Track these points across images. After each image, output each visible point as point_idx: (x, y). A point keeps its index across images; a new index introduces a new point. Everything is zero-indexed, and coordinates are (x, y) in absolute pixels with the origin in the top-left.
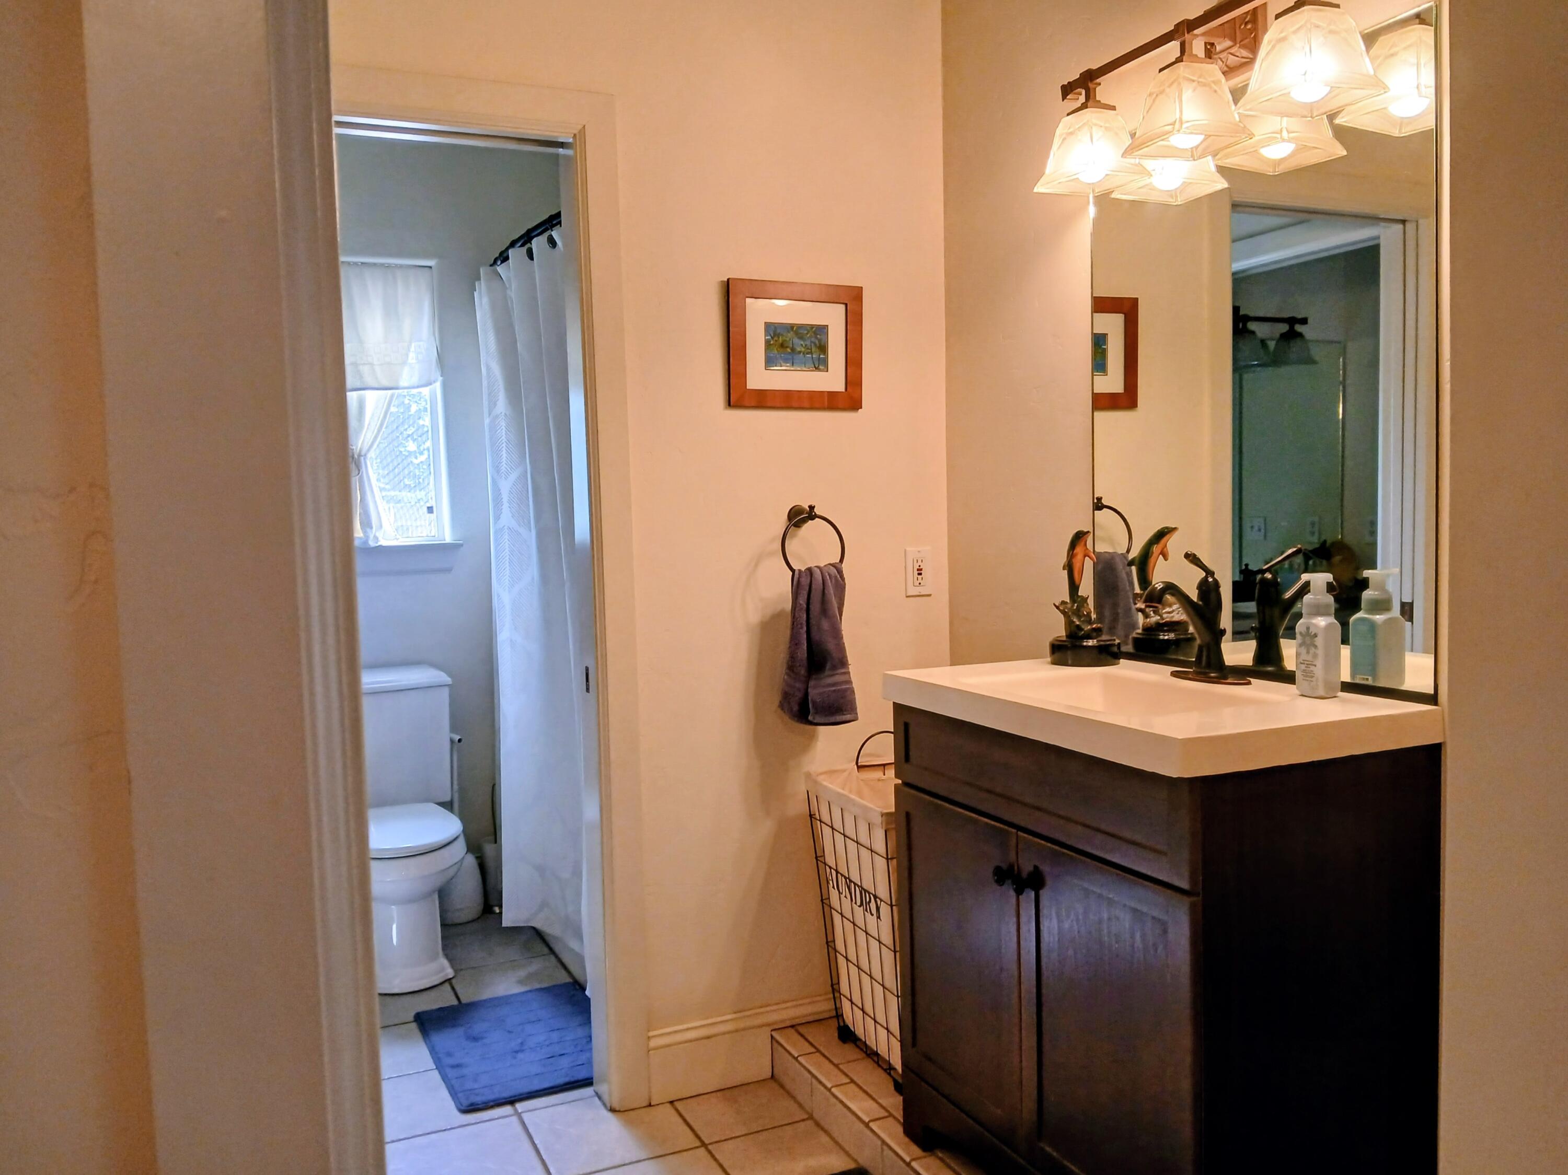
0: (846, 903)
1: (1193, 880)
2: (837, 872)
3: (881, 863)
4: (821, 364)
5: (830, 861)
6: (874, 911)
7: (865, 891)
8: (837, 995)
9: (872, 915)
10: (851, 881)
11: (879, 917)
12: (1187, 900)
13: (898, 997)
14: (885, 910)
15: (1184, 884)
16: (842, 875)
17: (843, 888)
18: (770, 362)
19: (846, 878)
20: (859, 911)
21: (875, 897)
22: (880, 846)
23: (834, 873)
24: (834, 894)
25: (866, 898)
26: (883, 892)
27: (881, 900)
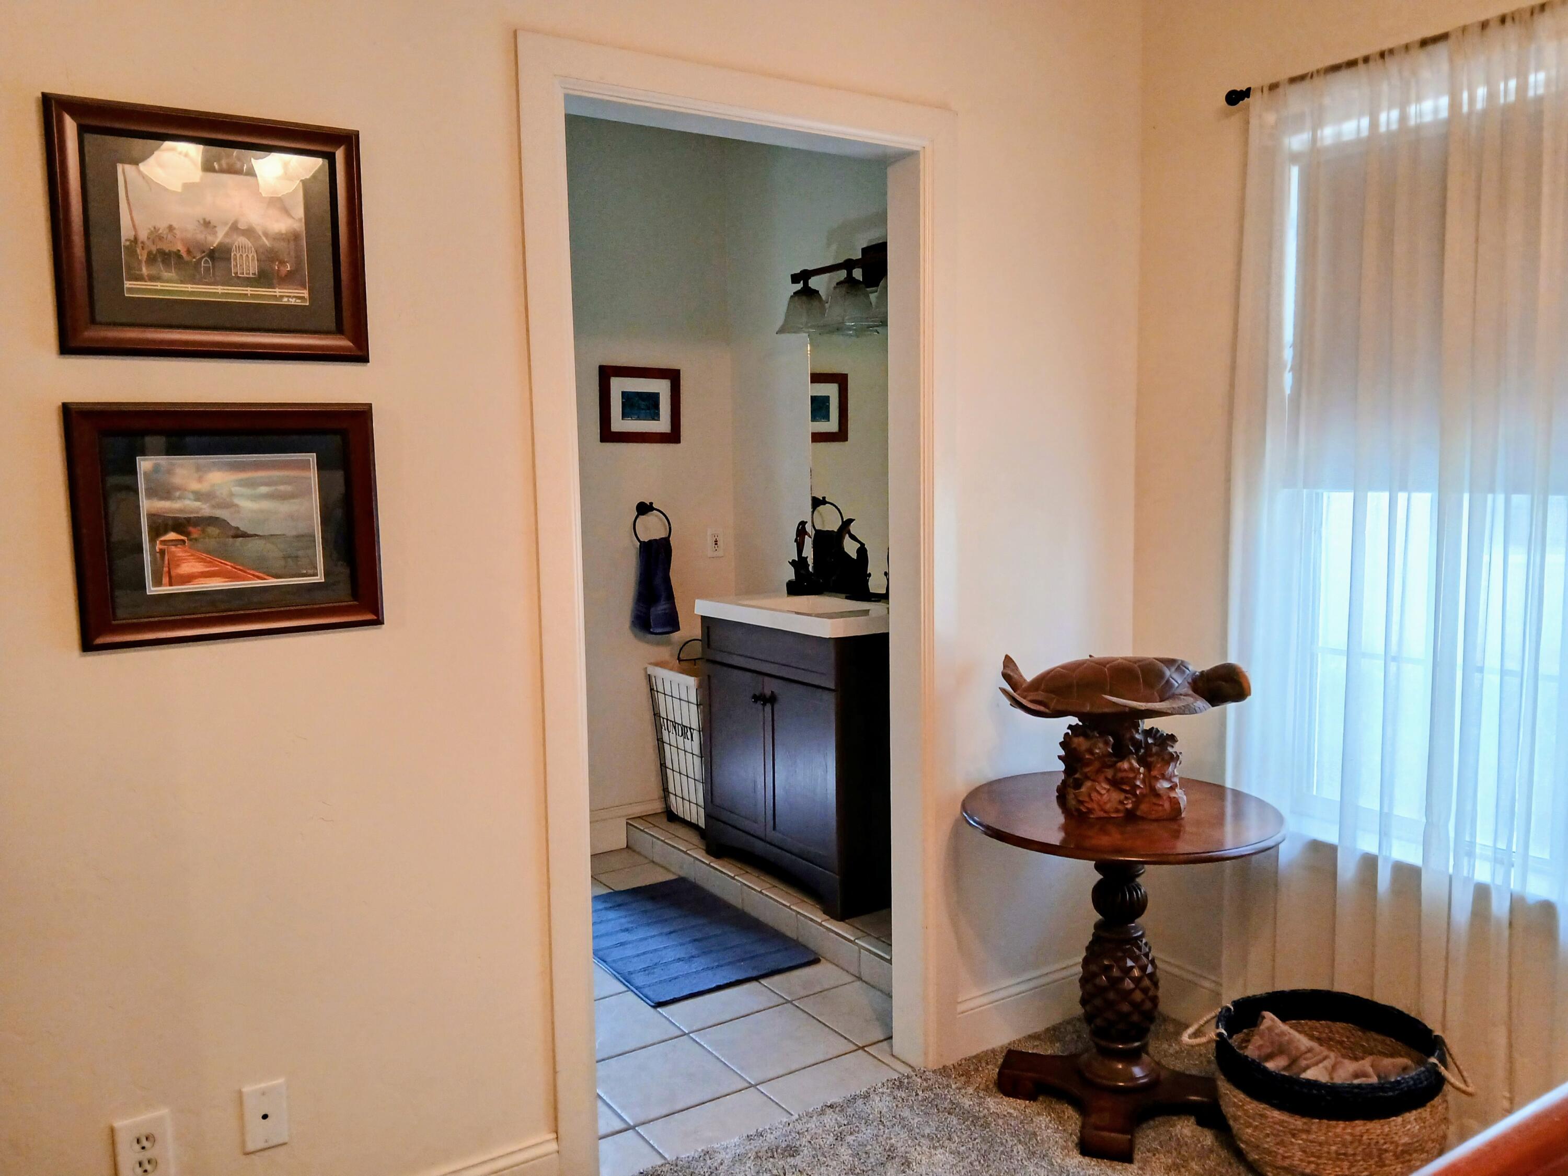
0: (673, 736)
1: (836, 685)
2: (667, 720)
3: (694, 708)
4: (655, 416)
5: (663, 714)
6: (690, 737)
7: (684, 726)
8: (666, 793)
9: (688, 739)
10: (676, 723)
11: (692, 740)
12: (834, 694)
13: (703, 783)
14: (696, 734)
15: (832, 686)
16: (670, 721)
17: (671, 728)
18: (625, 415)
19: (672, 722)
20: (680, 739)
21: (690, 728)
22: (693, 699)
23: (665, 721)
24: (665, 733)
25: (685, 731)
26: (695, 725)
27: (693, 729)
